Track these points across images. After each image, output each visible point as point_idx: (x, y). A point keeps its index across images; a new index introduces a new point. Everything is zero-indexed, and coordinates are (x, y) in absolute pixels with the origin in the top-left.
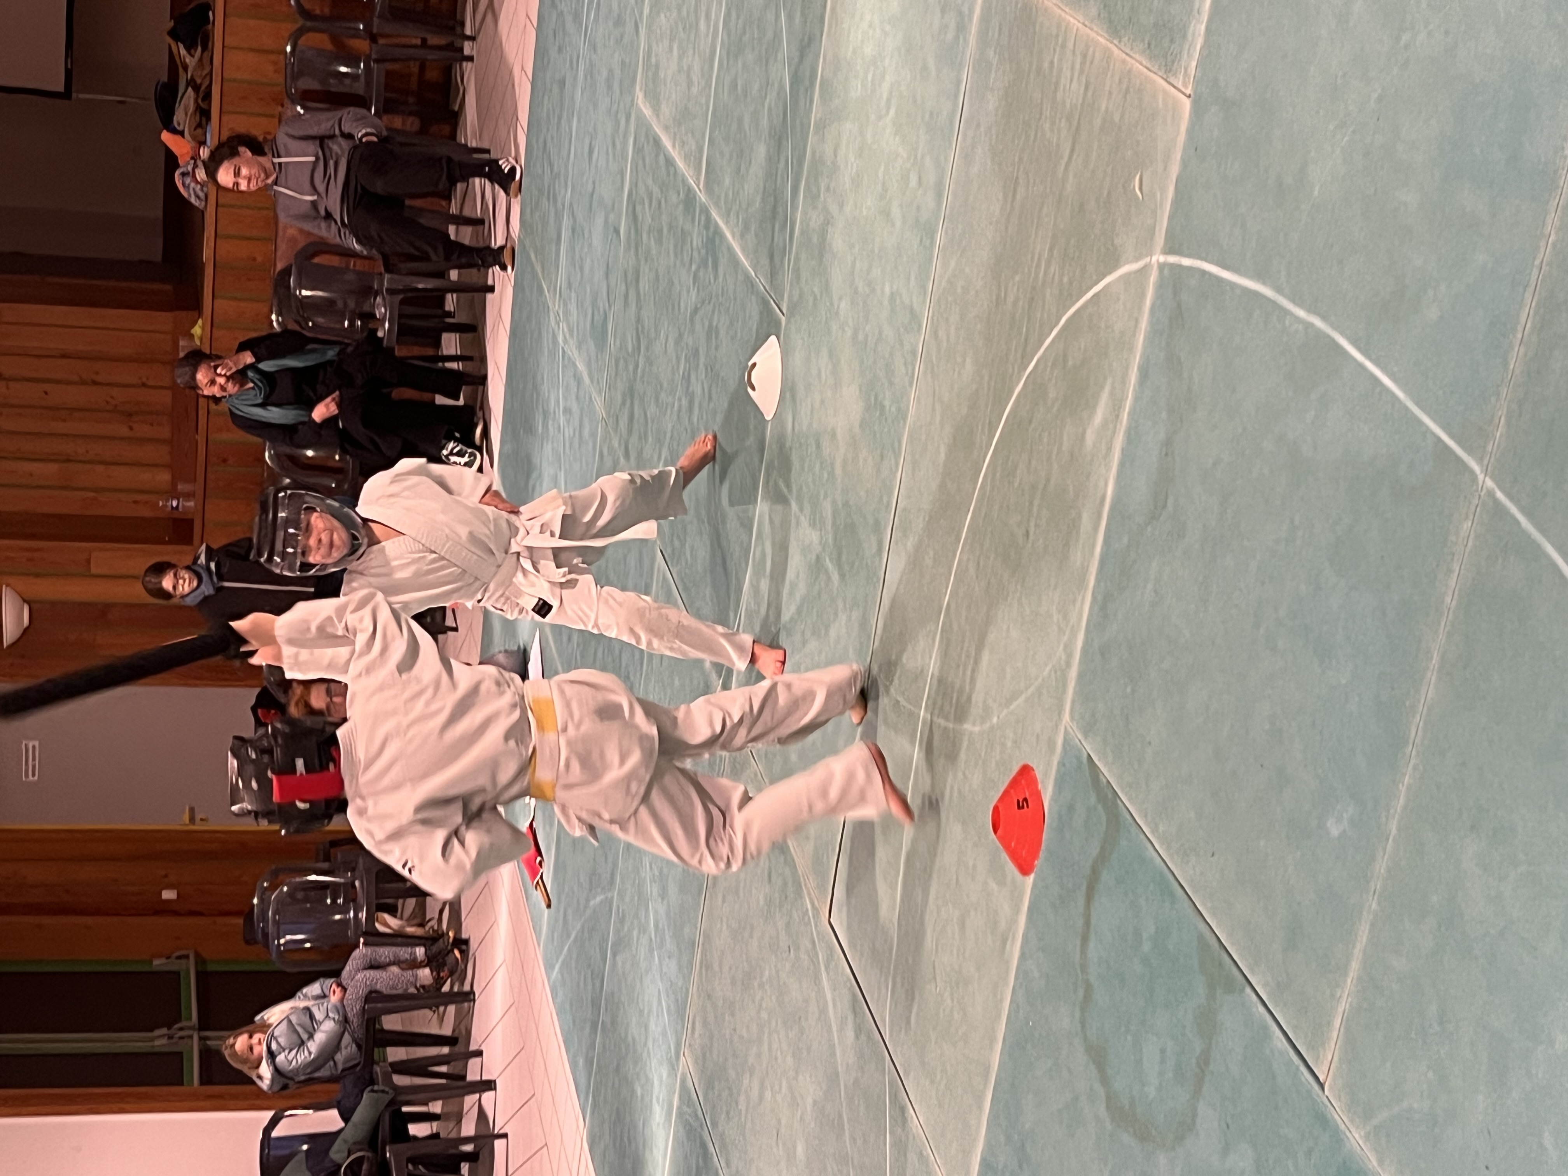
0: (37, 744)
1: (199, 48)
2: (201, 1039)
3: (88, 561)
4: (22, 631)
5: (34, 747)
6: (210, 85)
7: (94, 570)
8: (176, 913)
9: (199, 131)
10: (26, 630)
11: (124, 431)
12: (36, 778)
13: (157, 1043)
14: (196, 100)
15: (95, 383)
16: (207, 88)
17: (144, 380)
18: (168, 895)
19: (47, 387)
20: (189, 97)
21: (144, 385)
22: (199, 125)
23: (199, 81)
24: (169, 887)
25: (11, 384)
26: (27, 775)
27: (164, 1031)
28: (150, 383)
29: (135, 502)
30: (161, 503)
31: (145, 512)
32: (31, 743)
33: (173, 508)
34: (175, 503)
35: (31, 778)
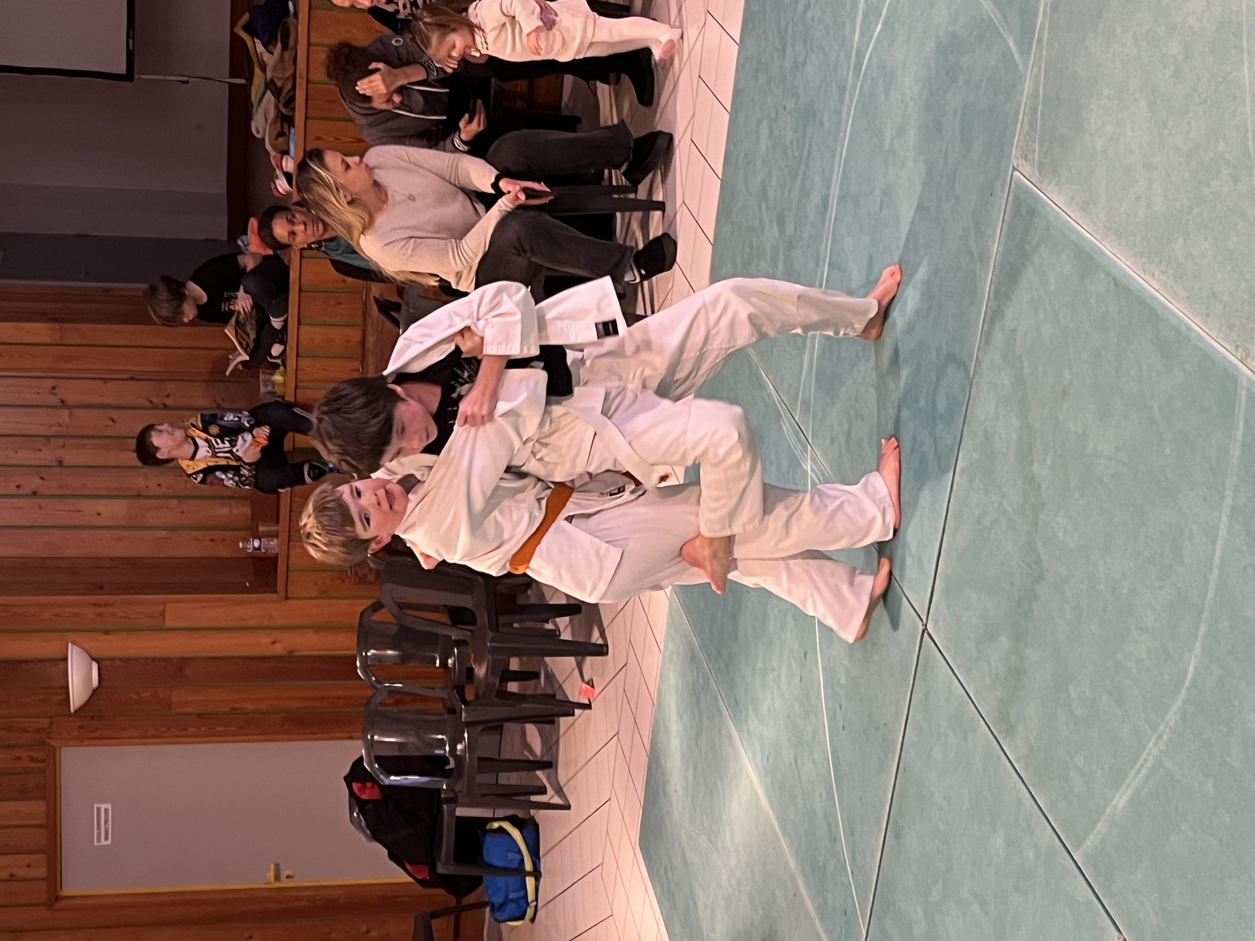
0: (109, 806)
1: (279, 45)
3: (163, 615)
4: (91, 692)
5: (106, 810)
6: (294, 88)
9: (281, 139)
10: (95, 691)
12: (109, 842)
14: (277, 107)
15: (166, 407)
16: (289, 92)
19: (114, 414)
20: (269, 102)
22: (281, 134)
23: (279, 84)
25: (77, 412)
26: (99, 840)
29: (212, 540)
30: (241, 545)
31: (223, 552)
32: (103, 806)
33: (255, 549)
34: (256, 544)
35: (103, 842)
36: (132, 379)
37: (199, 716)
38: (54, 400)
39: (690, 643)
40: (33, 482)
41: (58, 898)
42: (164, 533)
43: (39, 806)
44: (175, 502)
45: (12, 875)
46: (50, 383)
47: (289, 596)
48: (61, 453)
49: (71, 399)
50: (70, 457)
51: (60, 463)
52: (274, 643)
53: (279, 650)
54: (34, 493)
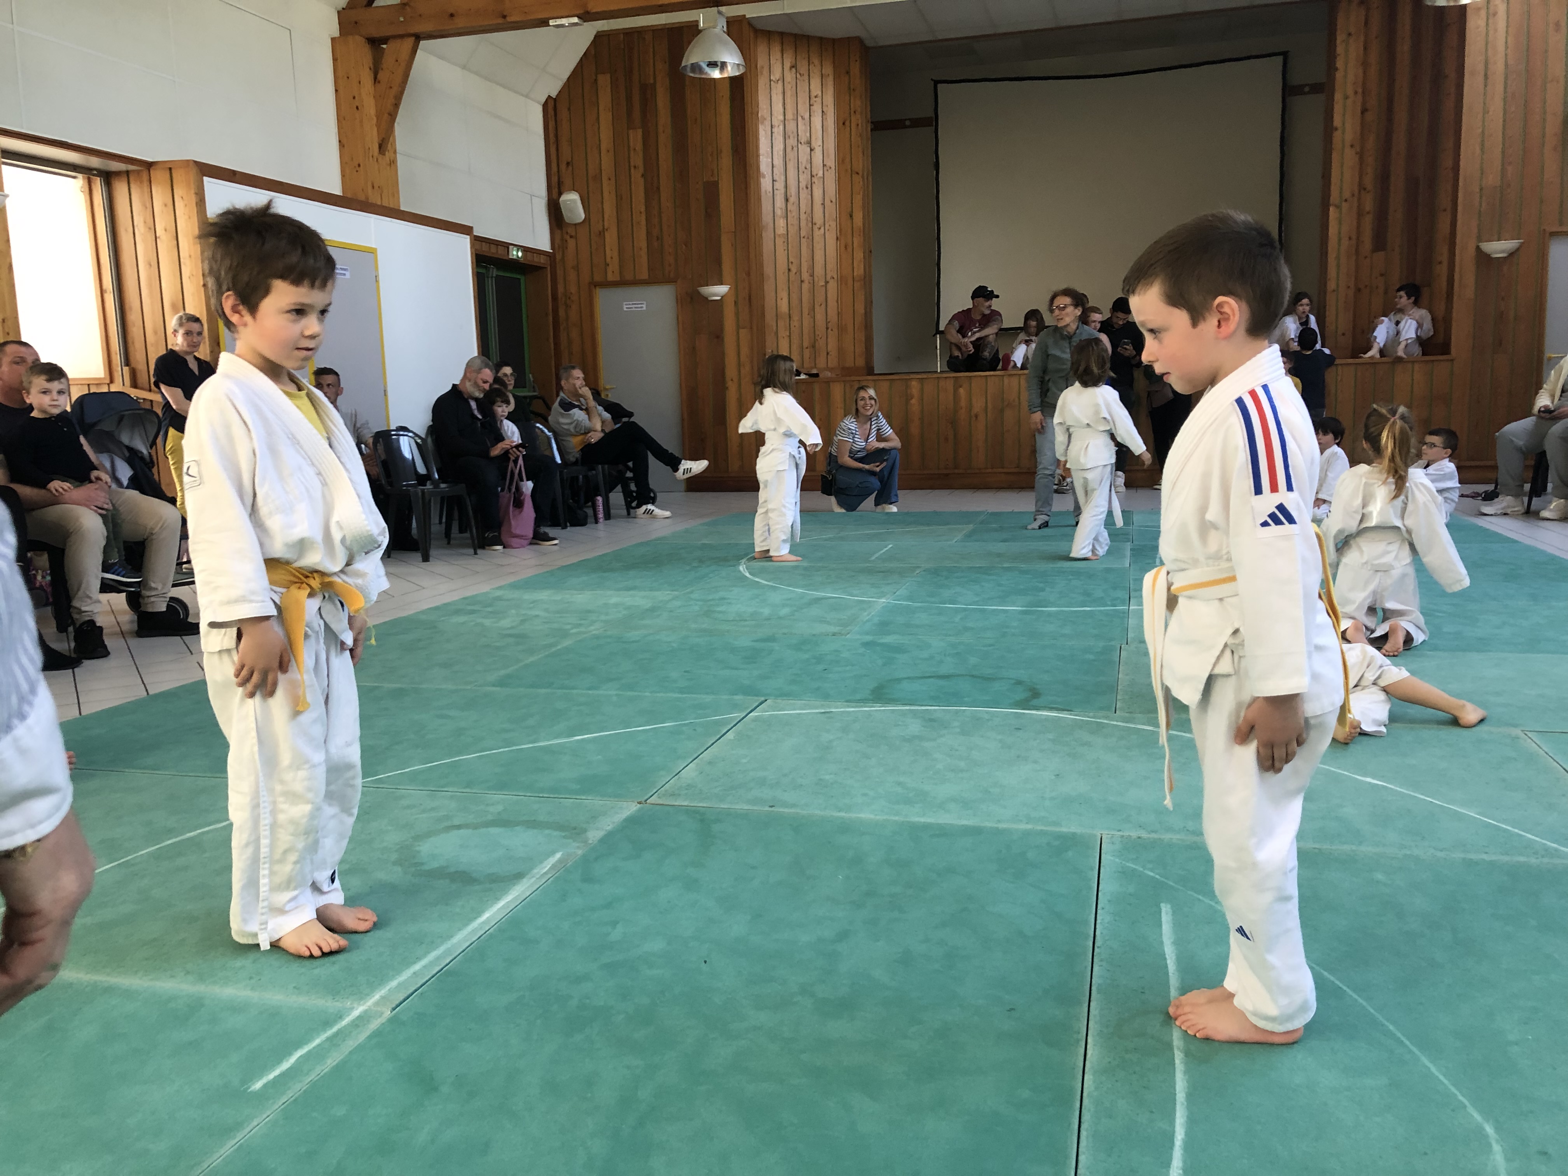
0: (644, 308)
4: (708, 296)
5: (642, 307)
7: (741, 331)
10: (707, 298)
11: (806, 344)
12: (625, 309)
15: (827, 328)
17: (830, 355)
19: (823, 306)
21: (828, 354)
25: (824, 288)
26: (626, 305)
32: (644, 306)
35: (625, 306)
36: (838, 313)
37: (693, 348)
38: (828, 278)
40: (794, 269)
41: (595, 286)
42: (775, 328)
43: (645, 275)
45: (608, 265)
46: (835, 277)
48: (807, 281)
49: (829, 286)
50: (805, 286)
51: (802, 281)
53: (728, 383)
54: (789, 270)
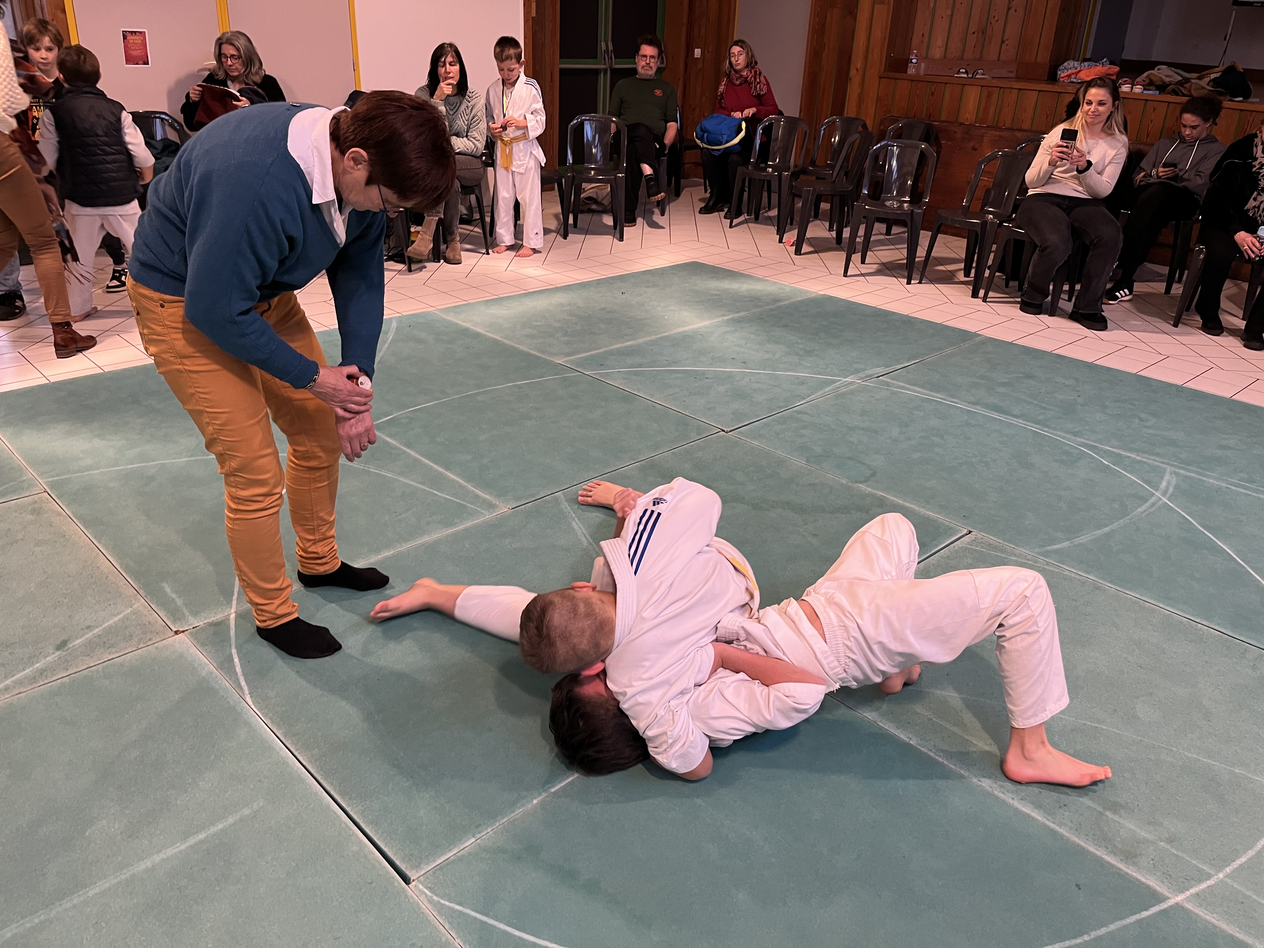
2: (605, 71)
8: (687, 57)
11: (973, 28)
13: (603, 44)
15: (1009, 9)
17: (1007, 42)
18: (698, 52)
20: (1174, 78)
21: (1003, 42)
24: (703, 53)
27: (611, 47)
28: (1004, 45)
29: (923, 35)
30: (915, 51)
31: (916, 40)
33: (912, 59)
34: (914, 61)
37: (824, 24)
39: (785, 300)
44: (950, 13)
47: (882, 80)
52: (857, 69)
53: (853, 72)
